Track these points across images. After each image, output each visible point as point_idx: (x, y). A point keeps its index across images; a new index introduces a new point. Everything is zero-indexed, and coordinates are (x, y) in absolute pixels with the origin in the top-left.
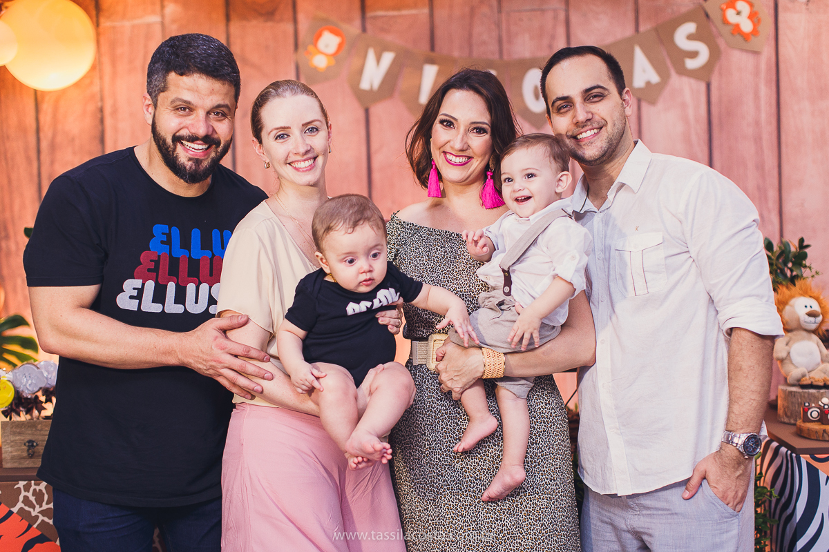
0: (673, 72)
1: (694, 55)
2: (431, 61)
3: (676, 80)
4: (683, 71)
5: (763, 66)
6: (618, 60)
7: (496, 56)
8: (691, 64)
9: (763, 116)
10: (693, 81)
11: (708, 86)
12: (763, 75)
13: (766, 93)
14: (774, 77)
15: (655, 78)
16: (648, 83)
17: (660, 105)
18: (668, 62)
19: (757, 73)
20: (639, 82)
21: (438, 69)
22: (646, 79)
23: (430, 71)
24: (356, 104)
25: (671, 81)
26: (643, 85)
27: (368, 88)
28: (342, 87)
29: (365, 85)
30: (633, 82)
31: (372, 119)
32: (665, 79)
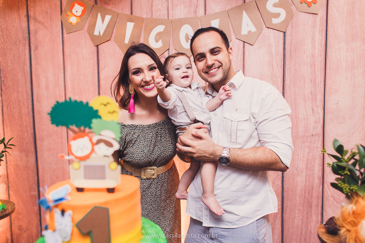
0: (264, 26)
1: (277, 15)
2: (131, 21)
3: (266, 31)
5: (318, 22)
6: (226, 33)
7: (167, 18)
8: (275, 21)
10: (275, 32)
11: (285, 34)
12: (318, 27)
13: (319, 38)
14: (325, 29)
15: (254, 30)
16: (250, 32)
17: (256, 46)
18: (262, 20)
19: (314, 26)
20: (244, 32)
21: (134, 25)
22: (249, 30)
23: (130, 26)
24: (92, 44)
25: (263, 31)
26: (246, 33)
27: (98, 34)
28: (85, 34)
29: (96, 33)
30: (241, 32)
31: (100, 52)
32: (259, 30)
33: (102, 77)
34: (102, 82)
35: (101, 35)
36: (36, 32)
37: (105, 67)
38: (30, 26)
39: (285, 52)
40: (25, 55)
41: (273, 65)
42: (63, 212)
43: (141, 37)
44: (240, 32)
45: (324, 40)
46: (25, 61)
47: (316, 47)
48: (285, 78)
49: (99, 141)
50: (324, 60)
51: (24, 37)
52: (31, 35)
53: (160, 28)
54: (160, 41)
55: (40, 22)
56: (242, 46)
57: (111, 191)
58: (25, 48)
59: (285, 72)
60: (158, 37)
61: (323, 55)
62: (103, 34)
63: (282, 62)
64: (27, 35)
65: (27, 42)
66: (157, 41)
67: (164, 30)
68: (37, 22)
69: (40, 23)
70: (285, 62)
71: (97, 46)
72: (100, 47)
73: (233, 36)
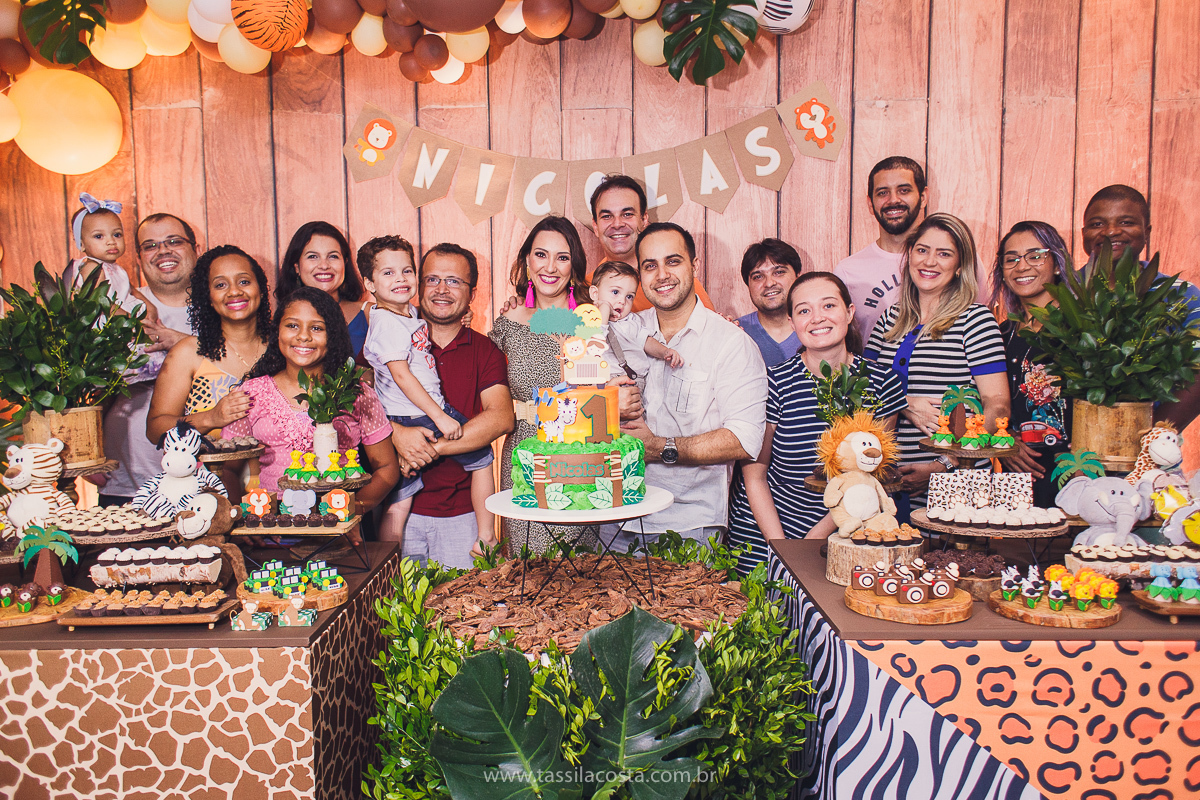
0: (742, 179)
1: (765, 161)
2: (489, 162)
3: (745, 188)
4: (753, 179)
5: (836, 176)
7: (559, 158)
8: (761, 171)
9: (834, 228)
10: (762, 189)
11: (779, 195)
12: (836, 185)
14: (848, 188)
15: (723, 186)
16: (716, 189)
17: (727, 214)
18: (738, 168)
19: (830, 183)
20: (706, 189)
21: (495, 169)
22: (714, 186)
23: (487, 172)
24: (408, 203)
25: (740, 189)
26: (710, 192)
27: (421, 186)
28: (393, 184)
29: (418, 183)
30: (700, 189)
31: (424, 220)
32: (734, 186)
35: (428, 186)
36: (289, 178)
38: (277, 164)
40: (265, 224)
42: (567, 402)
43: (509, 194)
44: (698, 189)
45: (847, 207)
46: (264, 236)
47: (834, 220)
49: (590, 344)
50: (847, 245)
51: (262, 187)
52: (278, 183)
53: (547, 177)
54: (547, 202)
55: (298, 158)
56: (702, 216)
57: (601, 386)
58: (265, 208)
60: (543, 193)
61: (846, 236)
62: (431, 186)
64: (271, 183)
65: (271, 197)
66: (540, 202)
67: (555, 180)
68: (292, 158)
69: (298, 160)
71: (419, 208)
72: (423, 210)
73: (686, 197)
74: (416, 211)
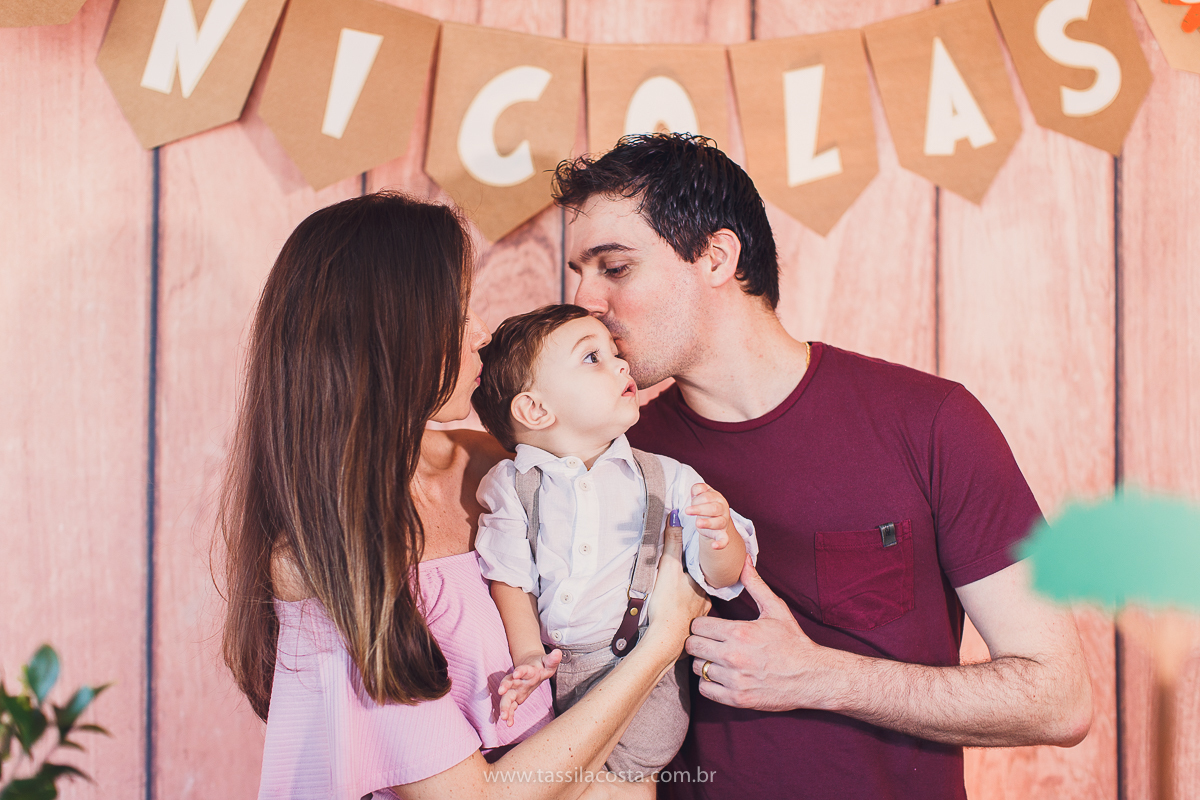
0: (1028, 119)
1: (1084, 78)
3: (1037, 144)
4: (1054, 120)
7: (557, 35)
8: (1077, 103)
10: (1077, 147)
11: (1117, 163)
15: (981, 135)
16: (963, 144)
17: (993, 207)
18: (1018, 91)
20: (939, 141)
22: (960, 135)
23: (357, 51)
24: (125, 137)
25: (1022, 143)
27: (165, 87)
28: (82, 83)
29: (156, 77)
30: (923, 141)
32: (1007, 137)
33: (171, 327)
34: (173, 360)
35: (187, 89)
37: (195, 274)
39: (1119, 250)
41: (1067, 307)
44: (920, 140)
48: (1123, 373)
53: (527, 83)
54: (524, 151)
56: (927, 208)
59: (1123, 346)
60: (514, 126)
62: (197, 90)
63: (1107, 295)
66: (505, 148)
67: (546, 93)
70: (1120, 296)
71: (157, 150)
72: (172, 158)
73: (888, 156)
74: (144, 161)
